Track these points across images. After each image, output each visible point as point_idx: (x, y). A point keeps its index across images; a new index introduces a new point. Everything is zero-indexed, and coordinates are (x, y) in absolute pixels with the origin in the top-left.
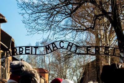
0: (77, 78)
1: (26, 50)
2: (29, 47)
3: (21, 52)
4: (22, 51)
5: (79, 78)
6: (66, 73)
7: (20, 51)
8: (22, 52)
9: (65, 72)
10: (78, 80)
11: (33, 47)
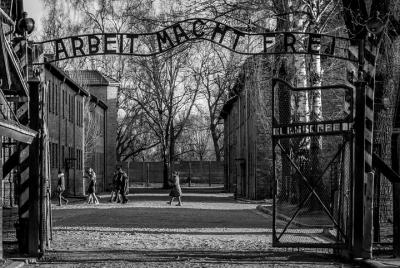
0: (209, 101)
1: (106, 43)
2: (113, 35)
3: (94, 49)
4: (96, 46)
5: (216, 103)
6: (175, 87)
7: (91, 46)
8: (97, 50)
9: (171, 82)
10: (210, 108)
11: (124, 36)
